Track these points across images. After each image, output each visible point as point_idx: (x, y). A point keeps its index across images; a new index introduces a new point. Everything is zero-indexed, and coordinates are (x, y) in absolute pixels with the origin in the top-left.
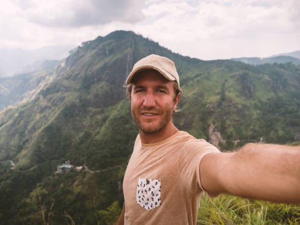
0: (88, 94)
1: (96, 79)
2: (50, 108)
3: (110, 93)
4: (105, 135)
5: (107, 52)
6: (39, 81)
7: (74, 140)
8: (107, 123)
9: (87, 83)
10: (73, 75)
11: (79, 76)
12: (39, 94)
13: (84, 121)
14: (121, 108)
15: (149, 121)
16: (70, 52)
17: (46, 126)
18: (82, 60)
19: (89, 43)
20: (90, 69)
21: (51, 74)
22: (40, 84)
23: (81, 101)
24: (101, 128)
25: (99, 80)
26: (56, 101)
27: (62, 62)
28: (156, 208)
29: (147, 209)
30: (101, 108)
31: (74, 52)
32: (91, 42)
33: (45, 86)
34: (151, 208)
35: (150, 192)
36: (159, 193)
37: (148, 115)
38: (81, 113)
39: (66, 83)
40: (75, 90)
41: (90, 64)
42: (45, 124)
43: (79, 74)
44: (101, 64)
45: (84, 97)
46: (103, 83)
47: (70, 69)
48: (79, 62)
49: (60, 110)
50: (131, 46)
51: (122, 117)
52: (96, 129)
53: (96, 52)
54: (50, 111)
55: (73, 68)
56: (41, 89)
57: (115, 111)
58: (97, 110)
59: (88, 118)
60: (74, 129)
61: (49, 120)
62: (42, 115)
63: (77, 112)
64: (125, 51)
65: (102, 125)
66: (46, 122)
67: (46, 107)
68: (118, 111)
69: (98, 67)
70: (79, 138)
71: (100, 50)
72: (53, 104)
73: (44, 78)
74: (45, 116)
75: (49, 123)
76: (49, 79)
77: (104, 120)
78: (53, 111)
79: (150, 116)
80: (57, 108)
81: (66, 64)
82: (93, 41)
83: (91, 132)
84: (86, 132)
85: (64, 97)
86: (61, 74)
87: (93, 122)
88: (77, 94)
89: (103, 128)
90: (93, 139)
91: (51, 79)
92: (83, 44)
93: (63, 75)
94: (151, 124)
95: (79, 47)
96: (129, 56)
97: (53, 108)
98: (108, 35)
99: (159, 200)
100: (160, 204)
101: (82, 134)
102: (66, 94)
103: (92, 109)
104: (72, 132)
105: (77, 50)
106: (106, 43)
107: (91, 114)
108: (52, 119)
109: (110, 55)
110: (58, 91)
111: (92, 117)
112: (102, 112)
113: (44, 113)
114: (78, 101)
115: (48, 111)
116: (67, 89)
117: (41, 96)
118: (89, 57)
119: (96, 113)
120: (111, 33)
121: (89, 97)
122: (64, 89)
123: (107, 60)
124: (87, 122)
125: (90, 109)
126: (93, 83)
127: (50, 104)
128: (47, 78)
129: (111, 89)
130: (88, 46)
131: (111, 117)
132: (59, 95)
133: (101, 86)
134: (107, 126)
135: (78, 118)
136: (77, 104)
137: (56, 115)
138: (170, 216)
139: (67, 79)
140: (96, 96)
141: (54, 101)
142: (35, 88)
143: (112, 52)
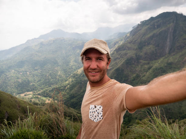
0: (141, 52)
1: (147, 44)
2: (119, 59)
3: (155, 52)
4: (149, 77)
5: (156, 27)
6: (115, 44)
7: (130, 78)
8: (151, 71)
9: (141, 45)
10: (134, 41)
11: (137, 42)
12: (115, 51)
13: (136, 68)
14: (161, 62)
15: (94, 76)
16: (133, 28)
17: (116, 68)
18: (140, 32)
19: (145, 21)
20: (144, 37)
21: (122, 40)
22: (116, 45)
23: (136, 56)
24: (146, 73)
25: (149, 44)
26: (123, 55)
27: (128, 33)
28: (100, 121)
29: (95, 121)
30: (148, 61)
31: (135, 27)
32: (146, 21)
33: (118, 46)
34: (97, 121)
35: (97, 112)
36: (102, 113)
37: (93, 72)
38: (135, 63)
39: (129, 45)
40: (134, 49)
41: (144, 34)
42: (116, 67)
43: (137, 40)
44: (151, 34)
45: (138, 54)
46: (151, 46)
47: (132, 37)
48: (138, 33)
49: (124, 60)
50: (173, 22)
51: (161, 68)
52: (144, 73)
53: (149, 27)
54: (119, 60)
55: (134, 37)
56: (116, 48)
57: (157, 63)
58: (146, 62)
59: (140, 66)
60: (131, 72)
61: (118, 65)
62: (115, 62)
63: (133, 62)
64: (168, 26)
65: (147, 71)
66: (117, 66)
67: (117, 58)
68: (159, 64)
69: (149, 36)
70: (133, 77)
71: (151, 25)
72: (121, 57)
73: (117, 42)
74: (116, 63)
75: (118, 66)
76: (120, 43)
77: (149, 69)
78: (120, 61)
79: (94, 73)
80: (123, 59)
81: (130, 34)
82: (148, 20)
83: (140, 74)
84: (138, 74)
85: (127, 53)
86: (127, 40)
87: (142, 69)
88: (134, 52)
89: (148, 73)
90: (141, 79)
91: (121, 43)
92: (141, 22)
93: (128, 41)
94: (95, 77)
95: (139, 24)
96: (171, 29)
97: (121, 59)
98: (158, 15)
99: (101, 116)
100: (102, 119)
101: (134, 75)
102: (128, 52)
103: (142, 61)
104: (130, 73)
105: (137, 26)
106: (155, 21)
107: (141, 64)
108: (119, 65)
109: (157, 28)
110: (124, 50)
111: (142, 66)
112: (149, 63)
113: (116, 61)
114: (135, 56)
115: (118, 61)
116: (129, 49)
117: (115, 52)
118: (144, 30)
119: (145, 64)
120: (160, 14)
121: (141, 54)
122: (128, 49)
123: (155, 32)
124: (138, 68)
125: (141, 61)
126: (145, 45)
127: (119, 57)
128: (119, 42)
129: (156, 49)
130: (144, 23)
131: (154, 67)
132: (124, 52)
133: (149, 47)
134: (151, 73)
135: (133, 66)
136: (134, 57)
137: (122, 63)
138: (106, 125)
139: (130, 43)
140: (146, 54)
141: (122, 55)
142: (113, 48)
143: (159, 26)
